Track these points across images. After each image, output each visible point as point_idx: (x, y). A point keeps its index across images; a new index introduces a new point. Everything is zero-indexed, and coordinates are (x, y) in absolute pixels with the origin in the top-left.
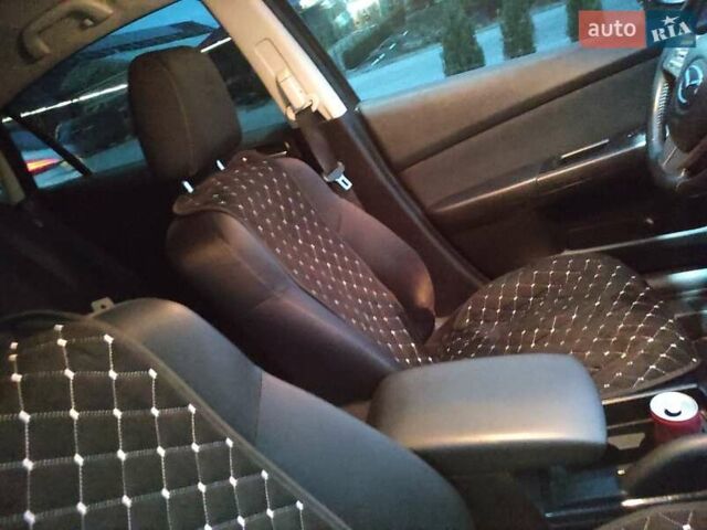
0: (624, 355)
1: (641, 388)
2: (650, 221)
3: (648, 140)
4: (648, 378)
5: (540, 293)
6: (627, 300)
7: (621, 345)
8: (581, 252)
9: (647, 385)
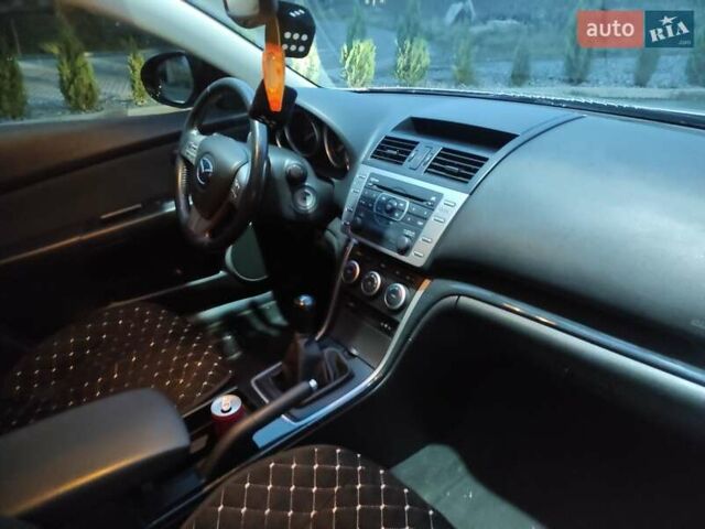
0: (181, 381)
1: (201, 400)
2: (179, 272)
3: (177, 205)
4: (204, 392)
5: (95, 345)
6: (175, 337)
7: (178, 373)
8: (128, 302)
9: (204, 398)
